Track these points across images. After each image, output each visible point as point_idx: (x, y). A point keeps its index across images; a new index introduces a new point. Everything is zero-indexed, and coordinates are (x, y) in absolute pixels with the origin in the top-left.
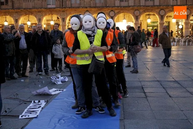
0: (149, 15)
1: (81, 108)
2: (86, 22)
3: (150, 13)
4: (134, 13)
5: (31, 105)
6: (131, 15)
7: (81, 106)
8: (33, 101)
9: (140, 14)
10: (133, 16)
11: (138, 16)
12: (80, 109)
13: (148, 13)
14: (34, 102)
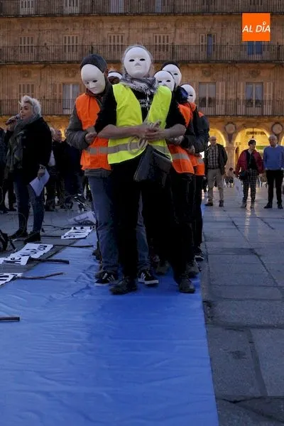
0: (253, 133)
1: (109, 275)
2: (132, 60)
3: (255, 130)
4: (225, 128)
5: (72, 230)
6: (219, 132)
7: (109, 271)
8: (73, 228)
9: (237, 130)
10: (224, 133)
11: (232, 135)
12: (108, 277)
13: (251, 130)
14: (75, 228)
